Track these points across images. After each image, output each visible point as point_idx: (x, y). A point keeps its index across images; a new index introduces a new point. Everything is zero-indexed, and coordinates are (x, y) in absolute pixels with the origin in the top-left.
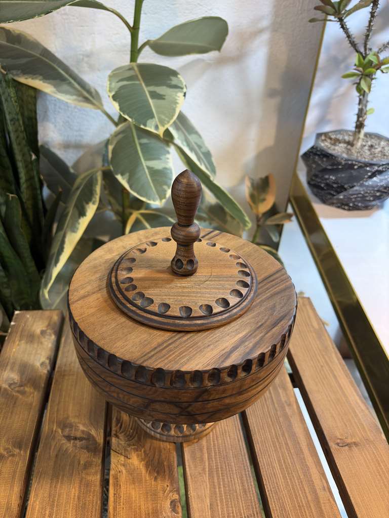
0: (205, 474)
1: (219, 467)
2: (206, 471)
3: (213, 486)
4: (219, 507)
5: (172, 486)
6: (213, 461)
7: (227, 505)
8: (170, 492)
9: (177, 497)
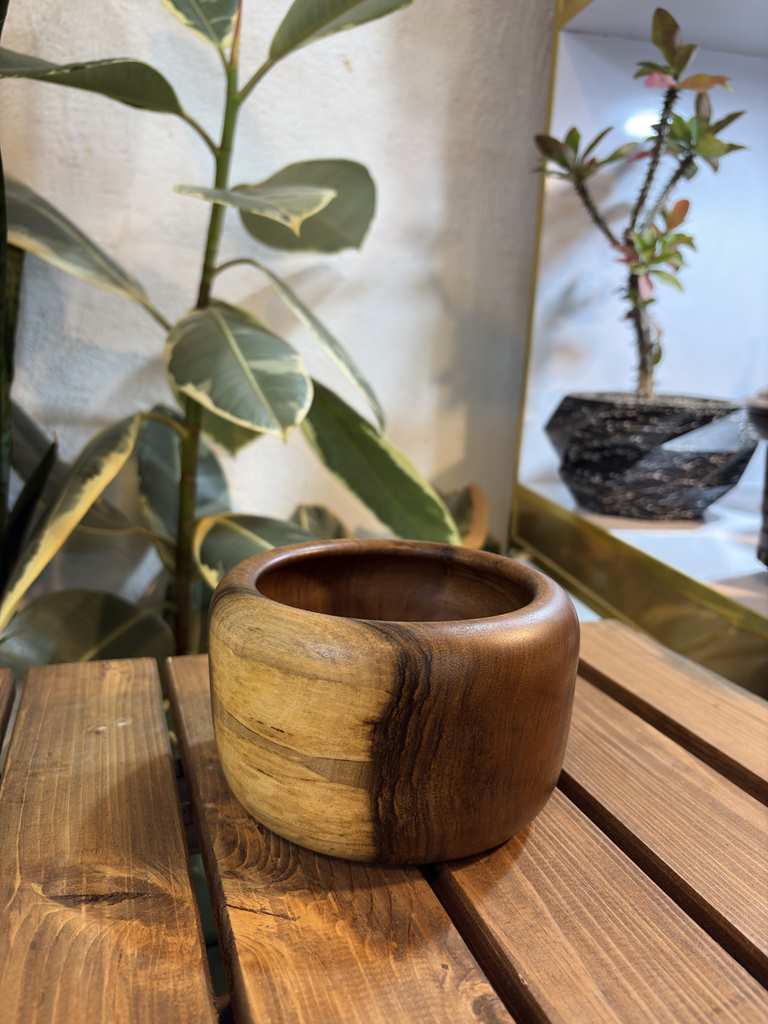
0: (547, 925)
1: (581, 905)
2: (548, 919)
3: (584, 949)
4: (635, 995)
5: (460, 963)
6: (554, 895)
7: (651, 985)
8: (461, 980)
9: (488, 988)
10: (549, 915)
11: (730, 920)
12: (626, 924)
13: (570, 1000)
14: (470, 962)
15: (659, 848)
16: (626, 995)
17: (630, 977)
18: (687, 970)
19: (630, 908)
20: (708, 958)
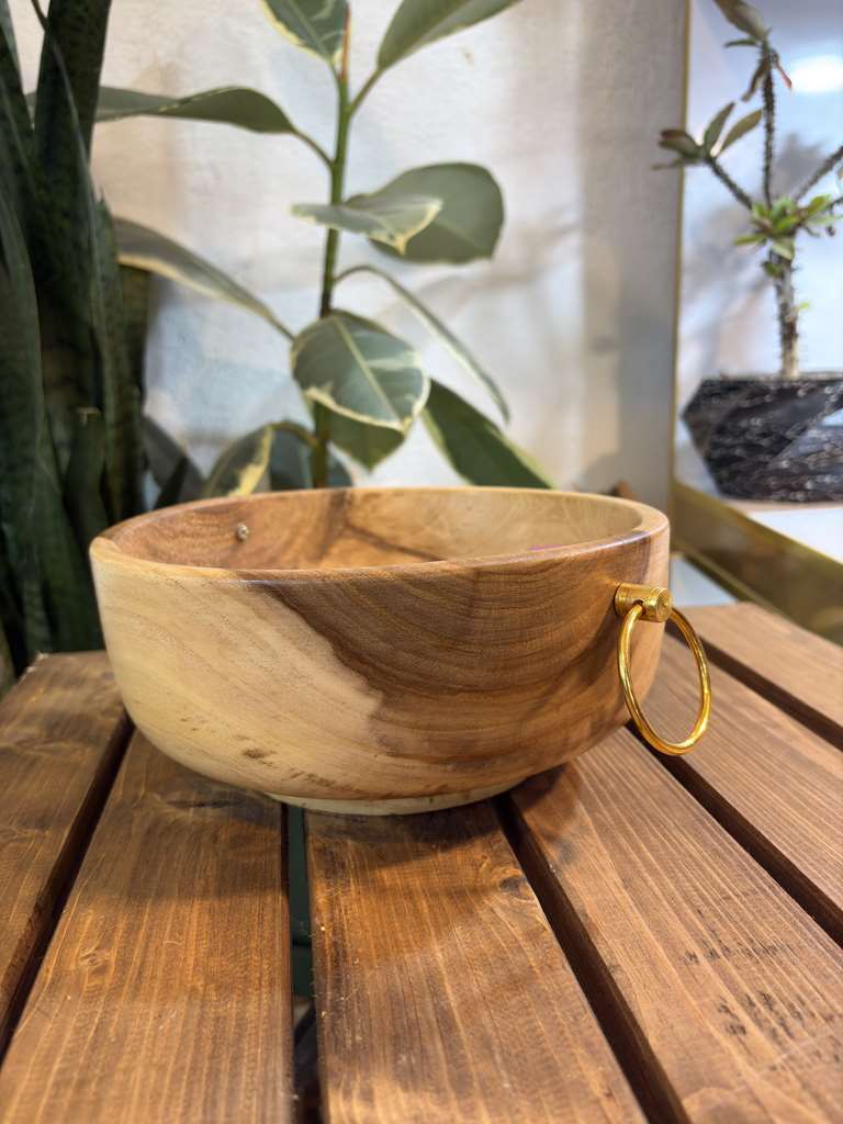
0: (588, 835)
1: (626, 822)
2: (591, 830)
3: (617, 851)
5: (499, 856)
7: (670, 877)
8: (495, 866)
9: (520, 873)
10: (592, 827)
11: (767, 837)
12: (664, 835)
13: (591, 883)
14: (509, 856)
15: (719, 784)
16: (644, 885)
17: (653, 872)
18: (709, 869)
19: (673, 825)
20: (734, 863)
